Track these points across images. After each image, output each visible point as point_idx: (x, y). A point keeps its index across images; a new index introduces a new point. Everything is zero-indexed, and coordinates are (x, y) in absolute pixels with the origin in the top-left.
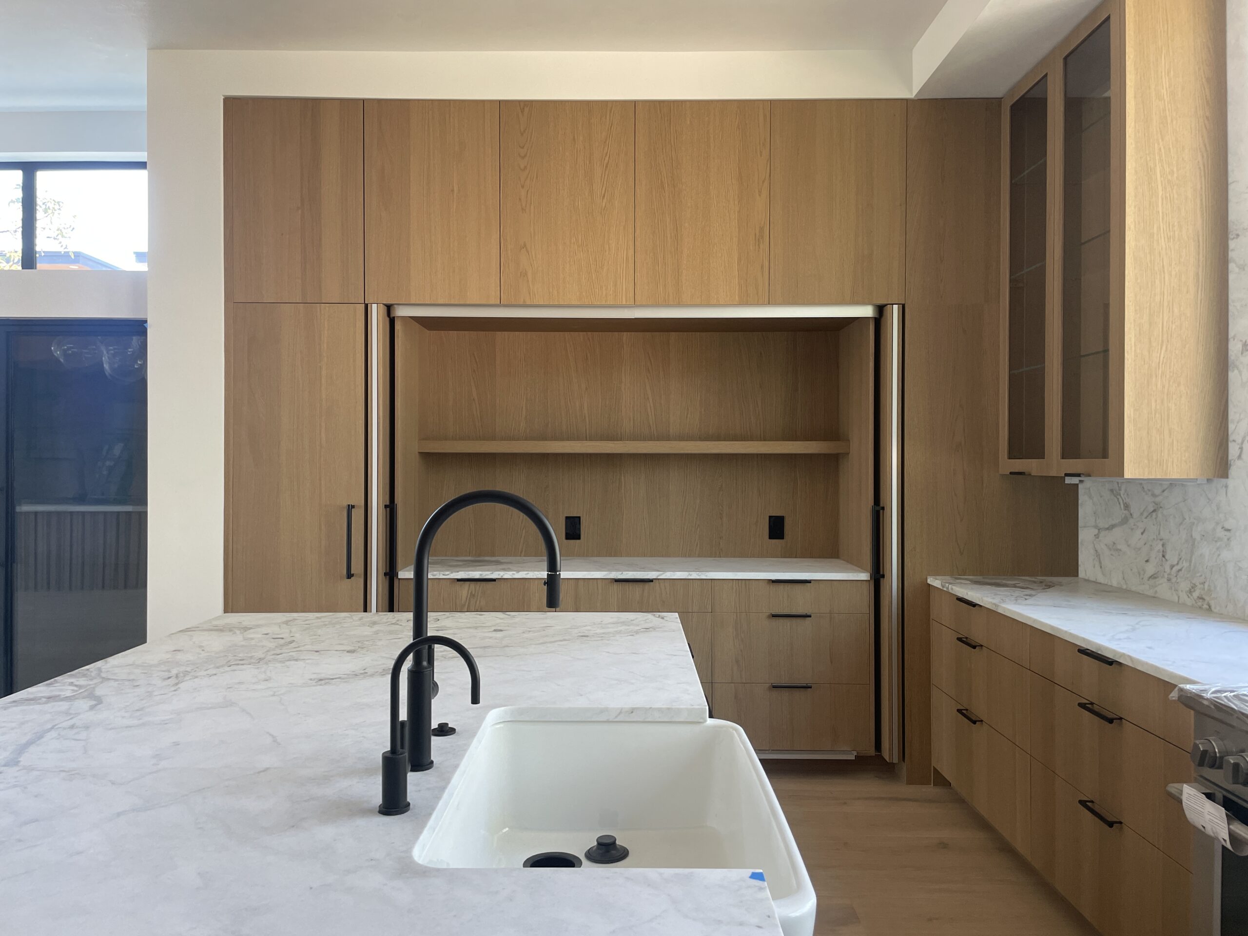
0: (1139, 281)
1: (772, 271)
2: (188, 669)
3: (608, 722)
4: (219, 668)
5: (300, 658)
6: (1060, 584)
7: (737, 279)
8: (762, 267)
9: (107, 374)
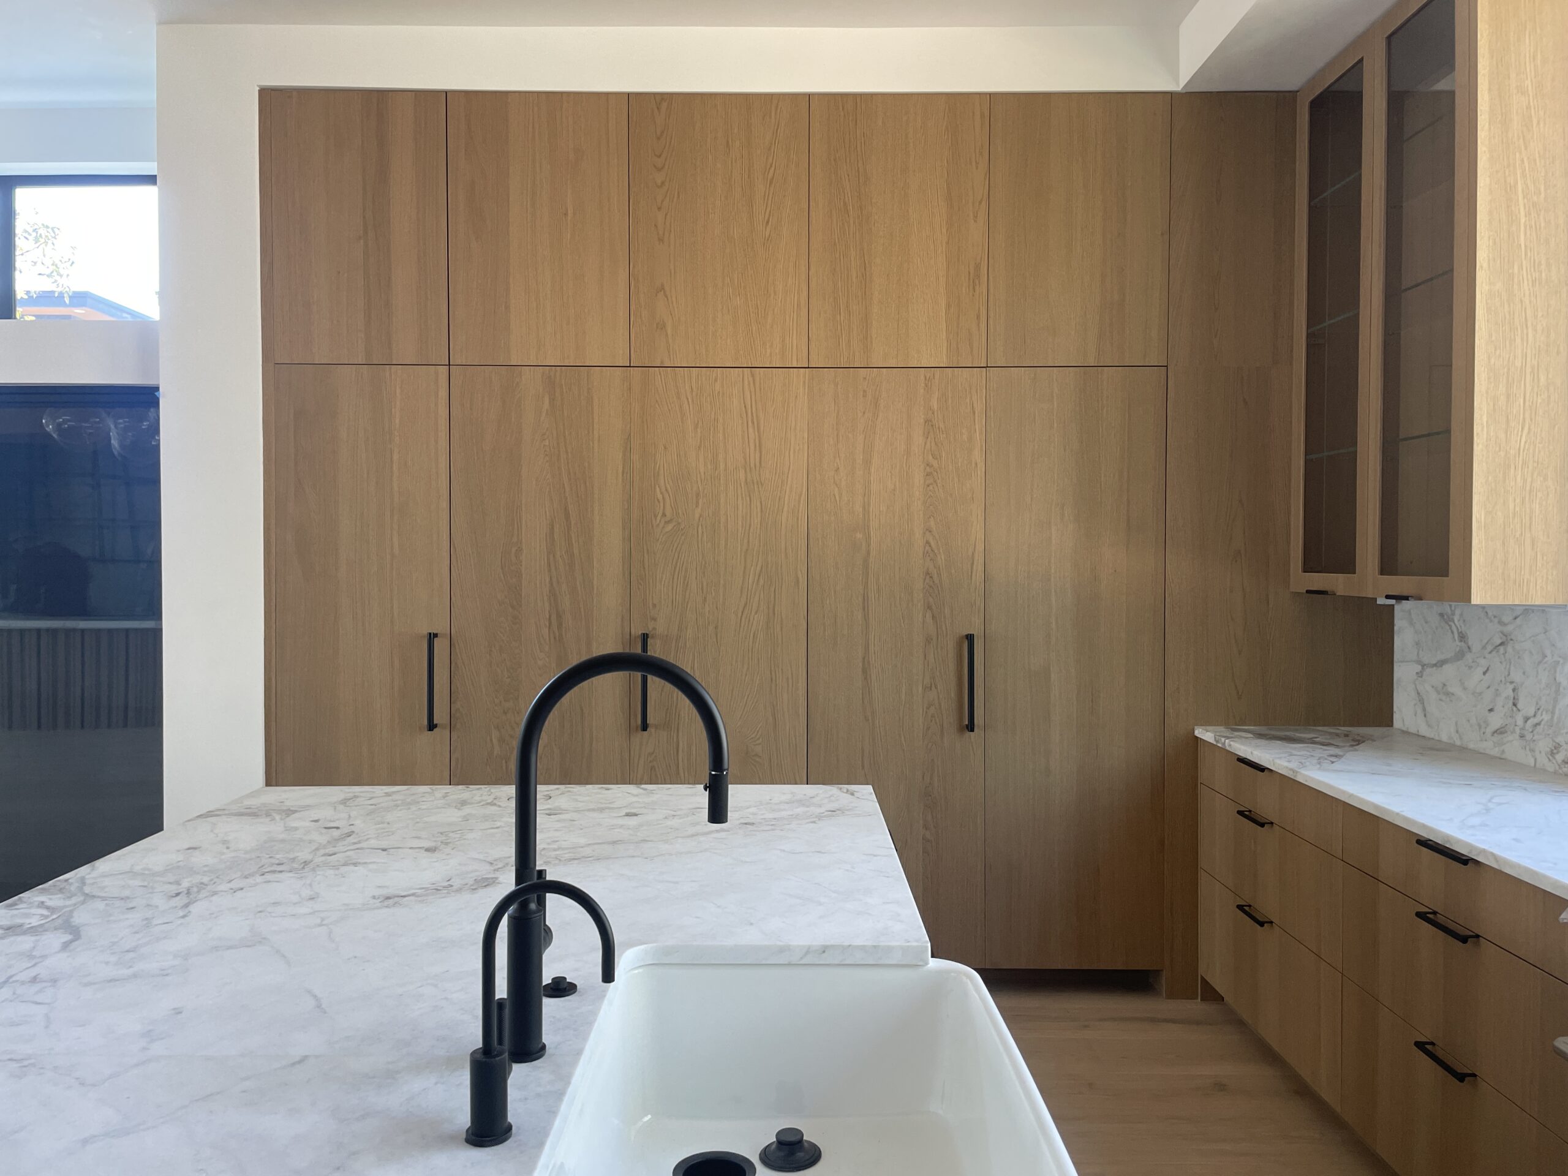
0: (1494, 338)
1: (991, 322)
2: (205, 880)
3: (789, 964)
4: (247, 878)
5: (359, 861)
6: (1371, 739)
7: (945, 333)
8: (978, 317)
9: (116, 453)
